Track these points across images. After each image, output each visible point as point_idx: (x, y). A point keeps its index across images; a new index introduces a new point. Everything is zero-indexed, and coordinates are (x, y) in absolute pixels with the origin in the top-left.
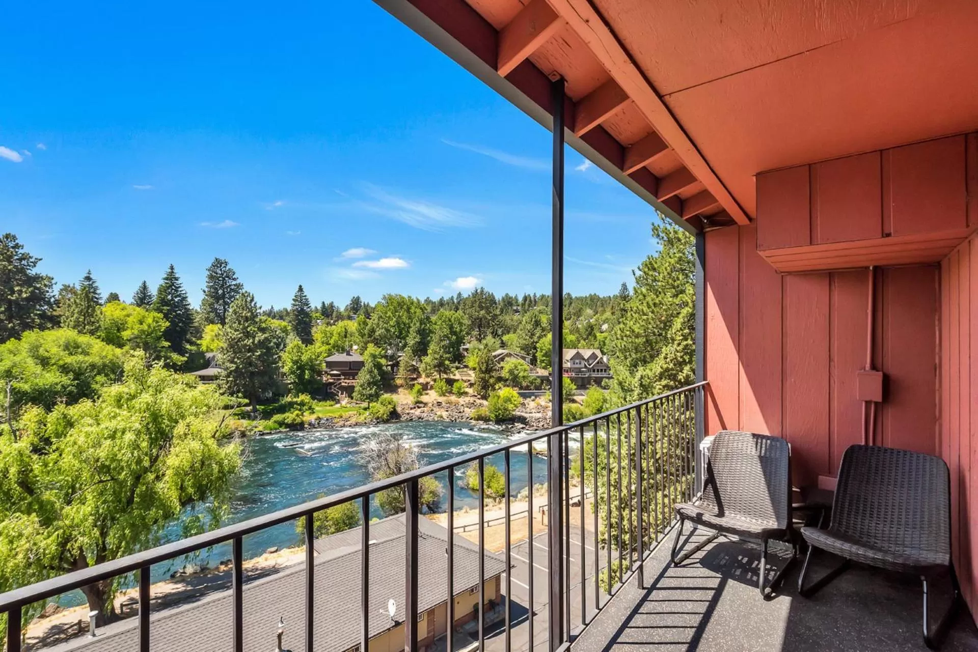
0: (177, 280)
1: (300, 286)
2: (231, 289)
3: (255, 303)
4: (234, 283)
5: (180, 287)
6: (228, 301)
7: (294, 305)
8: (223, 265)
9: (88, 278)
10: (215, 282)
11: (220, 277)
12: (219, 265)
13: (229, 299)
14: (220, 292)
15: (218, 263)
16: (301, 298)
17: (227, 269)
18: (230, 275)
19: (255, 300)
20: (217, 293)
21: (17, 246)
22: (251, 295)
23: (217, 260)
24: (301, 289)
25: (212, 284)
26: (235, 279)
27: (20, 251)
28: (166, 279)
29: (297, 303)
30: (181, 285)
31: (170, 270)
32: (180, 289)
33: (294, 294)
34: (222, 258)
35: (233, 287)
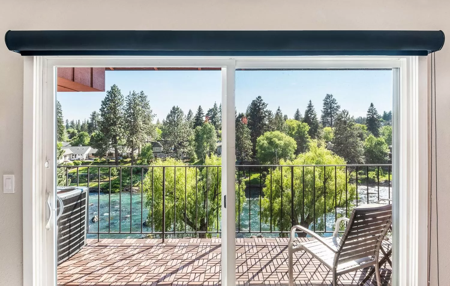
0: (312, 107)
1: (372, 104)
2: (334, 109)
3: (349, 115)
4: (336, 105)
5: (314, 110)
6: (333, 115)
7: (368, 115)
8: (330, 97)
9: (279, 110)
10: (327, 106)
11: (329, 103)
12: (328, 98)
13: (334, 114)
14: (329, 111)
15: (328, 96)
16: (372, 110)
17: (332, 99)
18: (333, 101)
19: (349, 114)
20: (327, 111)
21: (261, 100)
22: (347, 111)
23: (327, 95)
24: (372, 105)
25: (325, 107)
26: (336, 104)
27: (262, 102)
28: (308, 107)
29: (370, 113)
30: (314, 109)
31: (310, 103)
32: (314, 111)
33: (368, 108)
34: (330, 94)
35: (335, 108)
